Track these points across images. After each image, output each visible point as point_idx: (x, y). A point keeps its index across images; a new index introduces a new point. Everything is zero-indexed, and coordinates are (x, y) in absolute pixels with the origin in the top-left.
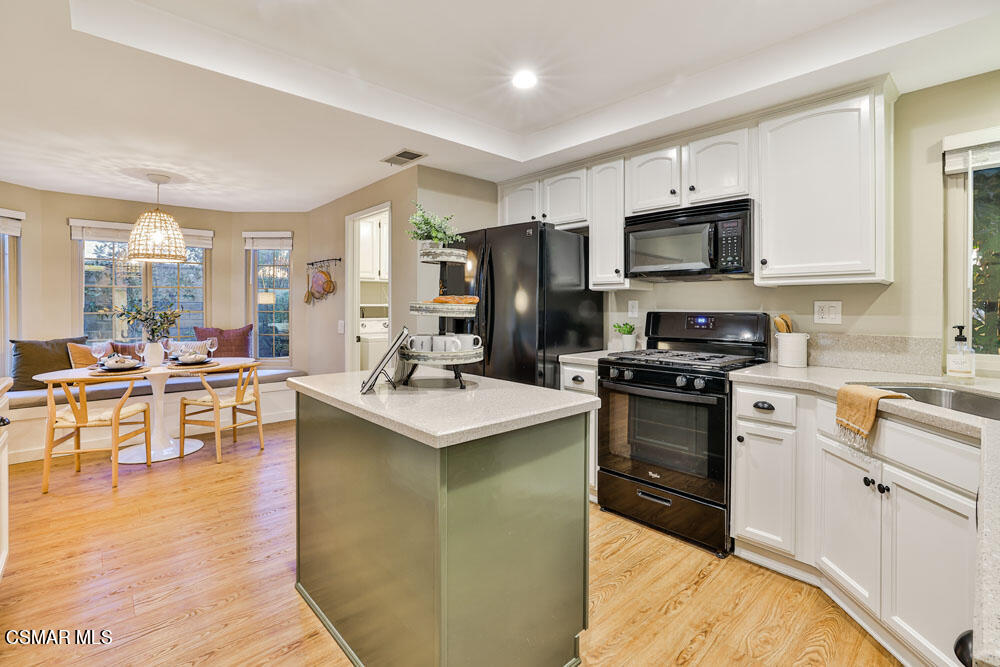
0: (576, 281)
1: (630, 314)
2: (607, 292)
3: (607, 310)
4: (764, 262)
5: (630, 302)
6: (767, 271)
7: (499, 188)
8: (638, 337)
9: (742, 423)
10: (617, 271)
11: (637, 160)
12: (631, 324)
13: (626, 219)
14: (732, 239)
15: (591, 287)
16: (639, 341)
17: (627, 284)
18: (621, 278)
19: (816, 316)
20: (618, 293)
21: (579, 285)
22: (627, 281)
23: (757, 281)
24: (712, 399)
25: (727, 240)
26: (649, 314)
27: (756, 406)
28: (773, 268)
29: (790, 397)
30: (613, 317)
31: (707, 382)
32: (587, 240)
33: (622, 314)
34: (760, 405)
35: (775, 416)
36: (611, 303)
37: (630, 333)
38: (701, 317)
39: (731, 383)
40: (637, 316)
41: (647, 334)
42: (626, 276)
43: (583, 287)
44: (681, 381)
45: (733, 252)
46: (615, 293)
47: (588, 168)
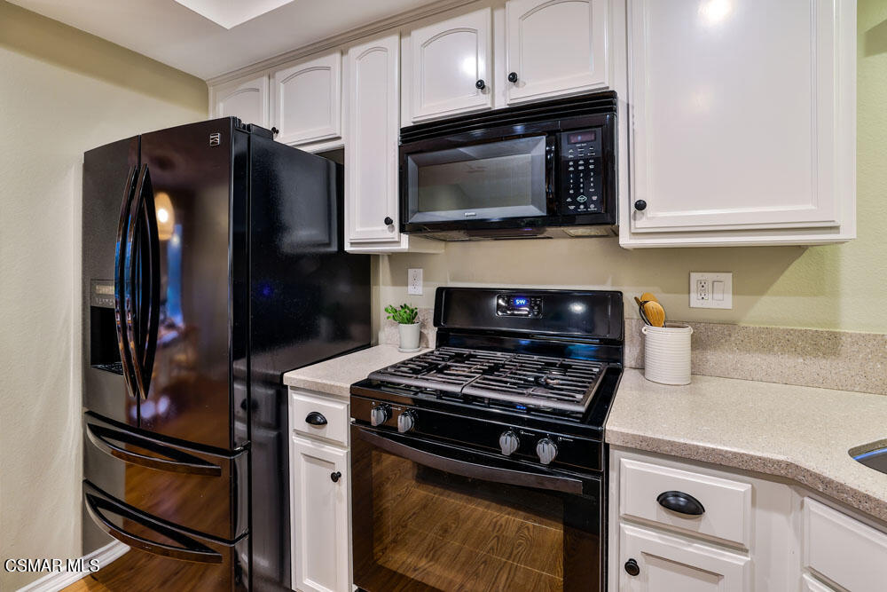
0: (323, 238)
1: (411, 290)
2: (377, 256)
3: (377, 284)
4: (641, 206)
5: (411, 272)
6: (643, 223)
7: (211, 90)
8: (423, 325)
9: (629, 530)
10: (388, 221)
11: (420, 35)
12: (413, 307)
13: (402, 131)
14: (587, 164)
15: (348, 248)
16: (425, 331)
17: (405, 243)
18: (394, 234)
19: (693, 296)
20: (393, 257)
21: (329, 245)
22: (405, 238)
23: (625, 240)
24: (571, 481)
25: (576, 165)
26: (440, 291)
27: (663, 500)
28: (654, 217)
29: (739, 487)
30: (386, 295)
31: (562, 447)
32: (340, 170)
33: (399, 289)
34: (671, 499)
35: (704, 525)
36: (383, 272)
37: (411, 320)
38: (521, 297)
39: (607, 446)
40: (421, 294)
41: (436, 323)
42: (402, 230)
43: (334, 248)
44: (508, 443)
45: (587, 187)
46: (389, 256)
47: (342, 53)
